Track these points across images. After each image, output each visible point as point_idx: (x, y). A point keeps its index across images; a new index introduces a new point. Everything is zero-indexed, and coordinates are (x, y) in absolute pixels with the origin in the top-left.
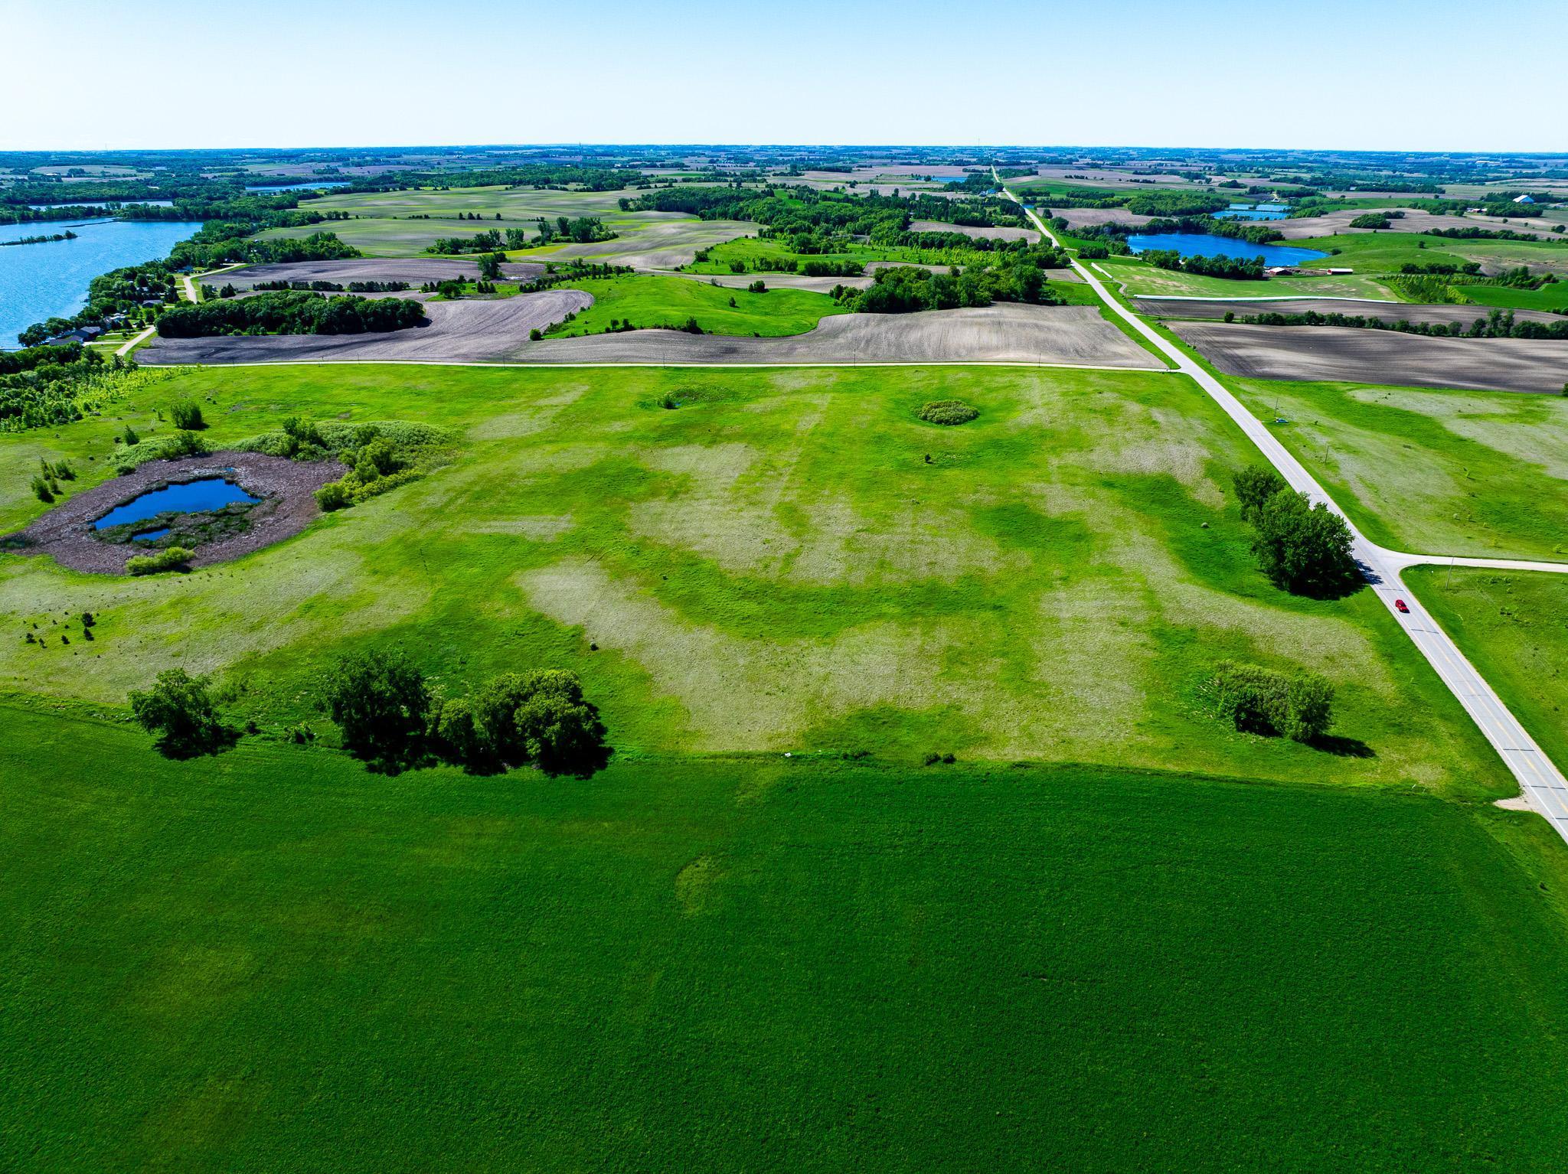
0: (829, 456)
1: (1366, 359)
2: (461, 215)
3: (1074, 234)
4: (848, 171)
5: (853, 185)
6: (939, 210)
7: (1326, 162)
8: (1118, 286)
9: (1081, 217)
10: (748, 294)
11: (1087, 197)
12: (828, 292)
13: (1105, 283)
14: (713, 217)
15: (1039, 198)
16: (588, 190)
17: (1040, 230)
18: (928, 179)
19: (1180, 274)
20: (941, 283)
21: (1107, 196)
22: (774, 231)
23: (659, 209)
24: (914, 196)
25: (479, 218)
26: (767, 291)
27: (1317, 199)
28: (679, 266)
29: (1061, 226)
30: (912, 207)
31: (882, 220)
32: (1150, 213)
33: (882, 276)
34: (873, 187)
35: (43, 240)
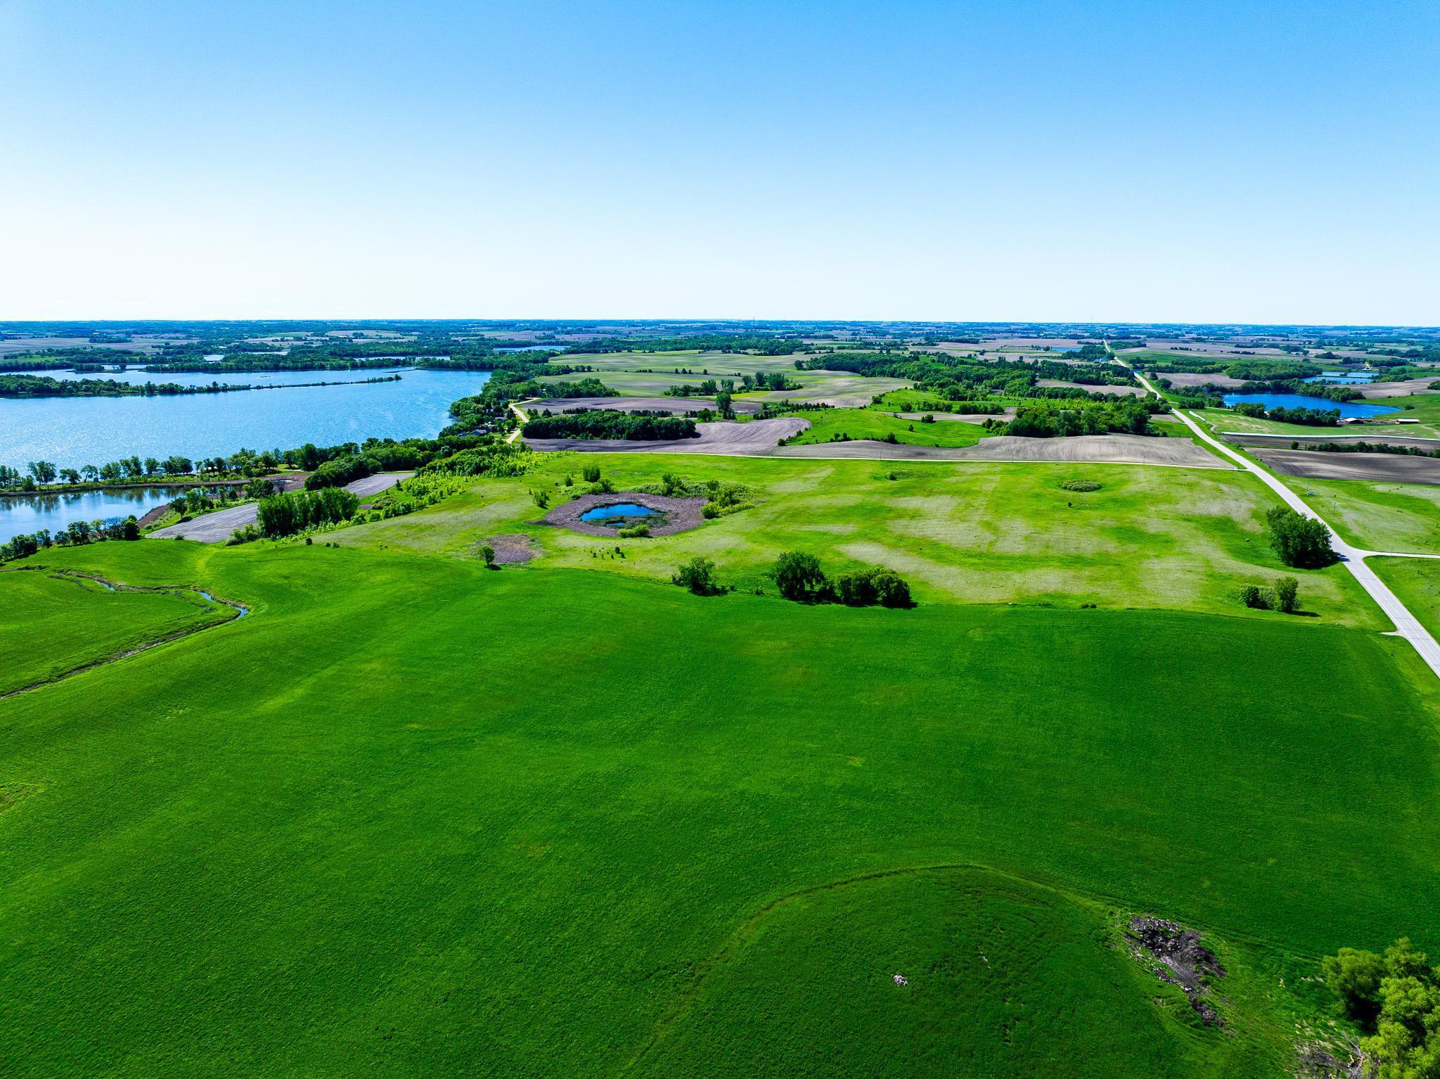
0: (1006, 502)
1: (1398, 472)
2: (677, 370)
3: (1177, 392)
4: (976, 342)
5: (982, 353)
6: (1062, 372)
7: (1431, 338)
8: (1210, 426)
9: (1181, 380)
10: (921, 424)
11: (1190, 364)
12: (981, 424)
13: (1199, 423)
14: (873, 375)
15: (1146, 365)
16: (765, 354)
17: (1147, 387)
18: (1047, 349)
19: (1264, 421)
20: (1068, 418)
21: (1209, 364)
22: (926, 385)
23: (829, 369)
24: (1036, 362)
25: (690, 373)
26: (935, 422)
27: (1407, 368)
28: (862, 406)
29: (1166, 385)
30: (1038, 369)
31: (1013, 378)
32: (1246, 377)
33: (1022, 413)
34: (999, 354)
35: (381, 380)
